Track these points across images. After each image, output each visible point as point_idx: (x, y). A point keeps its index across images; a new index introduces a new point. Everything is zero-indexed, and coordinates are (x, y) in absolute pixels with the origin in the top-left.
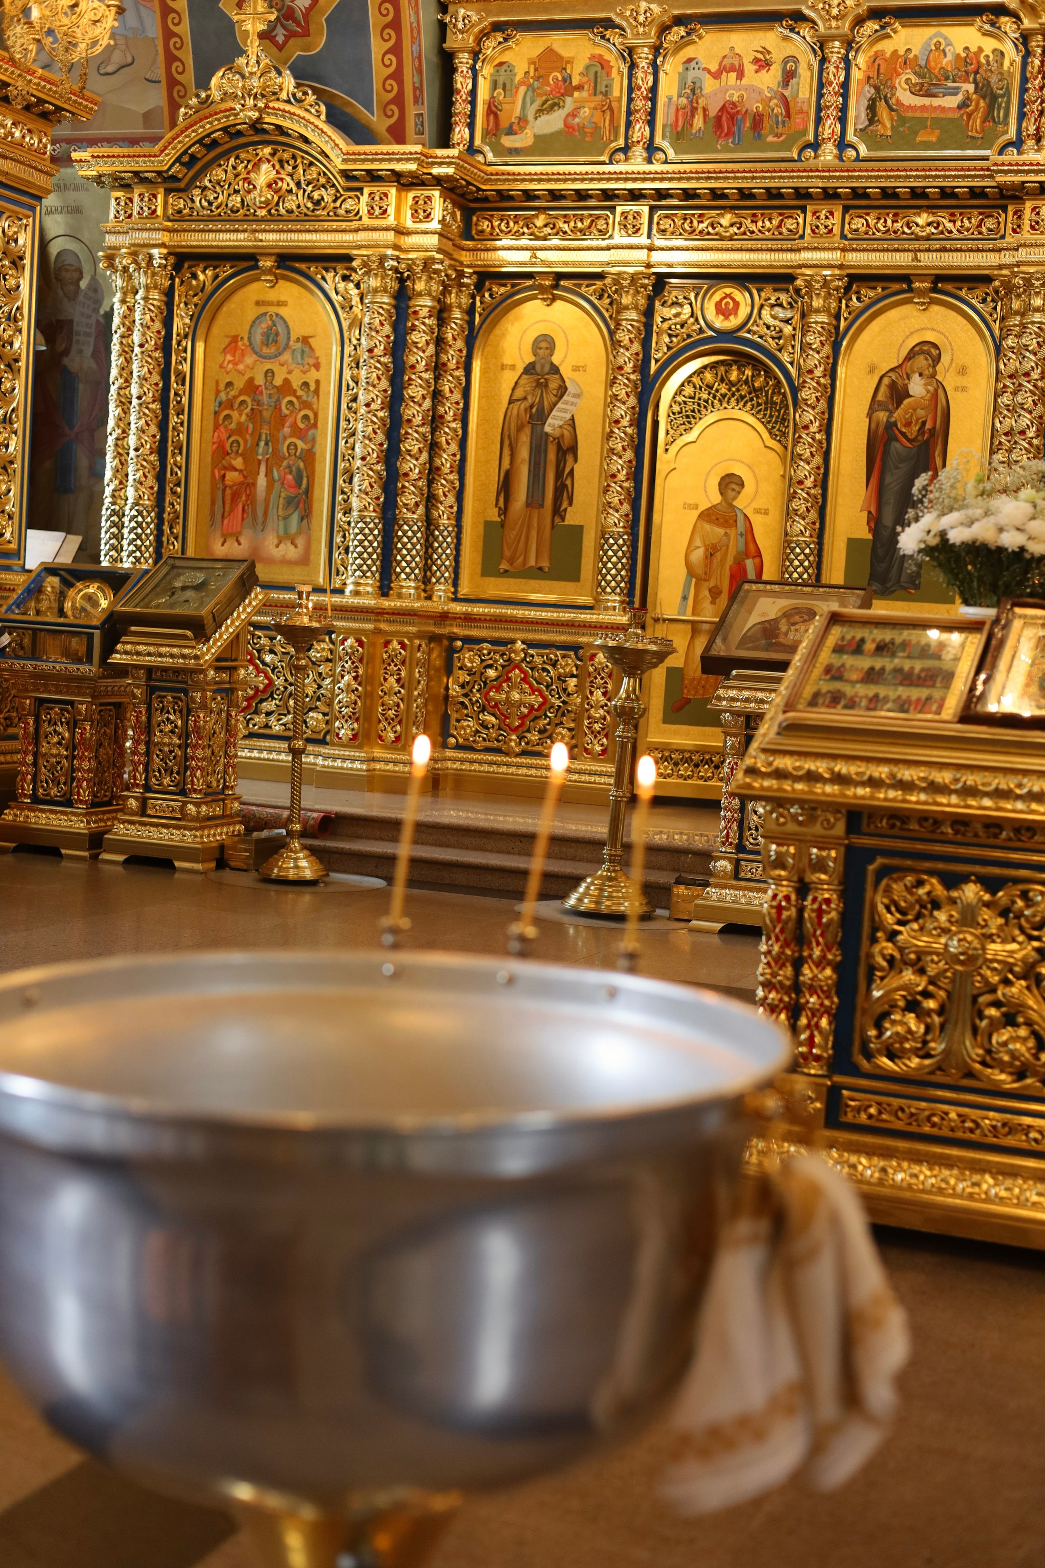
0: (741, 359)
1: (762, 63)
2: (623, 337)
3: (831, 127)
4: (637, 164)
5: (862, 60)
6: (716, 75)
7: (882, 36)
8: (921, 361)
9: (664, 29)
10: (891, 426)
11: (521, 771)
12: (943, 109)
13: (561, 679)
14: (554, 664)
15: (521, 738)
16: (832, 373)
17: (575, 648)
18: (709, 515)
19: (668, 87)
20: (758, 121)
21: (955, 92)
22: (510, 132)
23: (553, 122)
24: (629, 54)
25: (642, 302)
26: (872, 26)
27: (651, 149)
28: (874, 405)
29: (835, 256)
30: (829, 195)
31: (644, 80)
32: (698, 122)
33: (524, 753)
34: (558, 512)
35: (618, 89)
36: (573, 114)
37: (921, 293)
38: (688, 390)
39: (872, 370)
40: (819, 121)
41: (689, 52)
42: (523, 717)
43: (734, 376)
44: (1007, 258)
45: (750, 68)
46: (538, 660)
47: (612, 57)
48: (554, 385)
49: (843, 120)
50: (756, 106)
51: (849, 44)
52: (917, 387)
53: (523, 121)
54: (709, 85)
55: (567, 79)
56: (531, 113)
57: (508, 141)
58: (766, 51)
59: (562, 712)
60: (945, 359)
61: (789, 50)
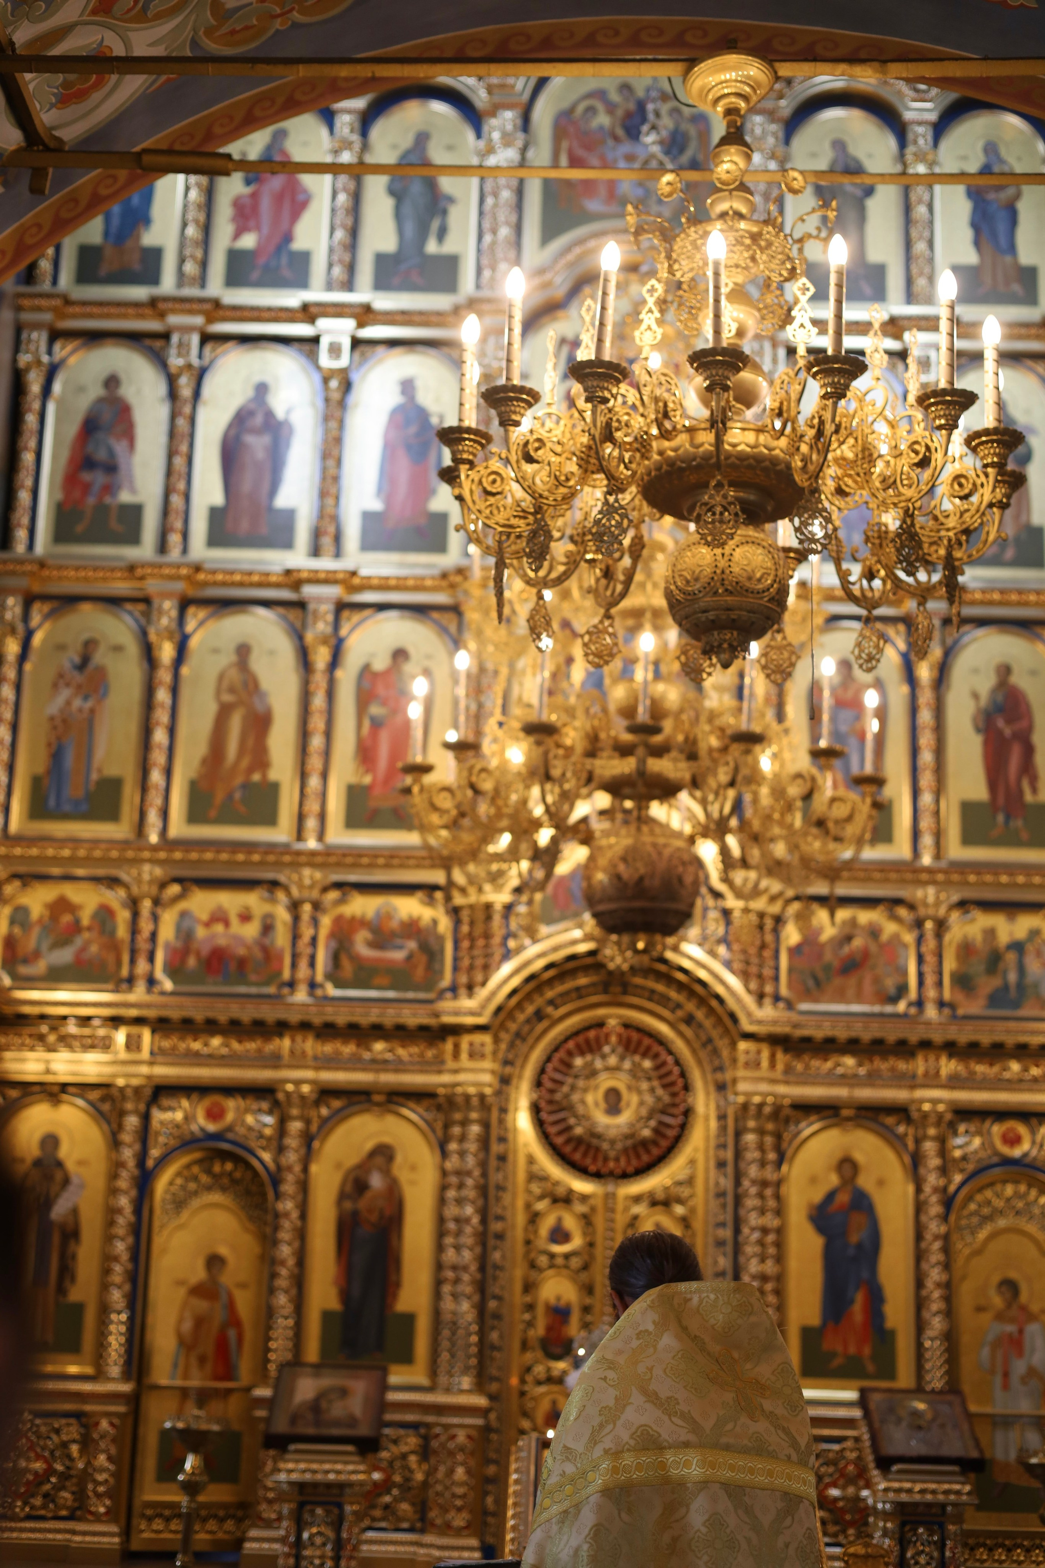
0: (225, 1156)
1: (245, 917)
2: (126, 1137)
3: (303, 971)
4: (139, 993)
5: (326, 922)
6: (207, 925)
7: (342, 901)
8: (379, 1160)
9: (163, 885)
10: (355, 1214)
11: (50, 1536)
12: (391, 962)
13: (65, 1445)
14: (57, 1431)
15: (25, 1503)
16: (305, 1170)
17: (78, 1416)
18: (197, 1291)
19: (167, 932)
20: (242, 963)
21: (400, 947)
22: (26, 961)
23: (65, 956)
24: (133, 904)
25: (142, 1107)
26: (333, 895)
27: (151, 982)
28: (342, 1197)
29: (309, 1074)
30: (305, 1026)
31: (146, 926)
32: (192, 962)
33: (29, 1518)
34: (61, 1290)
35: (122, 932)
36: (83, 949)
37: (378, 1104)
38: (179, 1181)
39: (338, 1165)
40: (294, 965)
41: (183, 905)
42: (28, 1483)
43: (217, 1168)
44: (446, 1078)
45: (234, 921)
46: (43, 1429)
47: (115, 905)
48: (59, 1176)
49: (312, 964)
50: (241, 951)
51: (317, 906)
52: (376, 1181)
53: (37, 955)
54: (201, 933)
55: (77, 921)
56: (45, 946)
57: (23, 970)
58: (247, 909)
59: (64, 1477)
60: (399, 1159)
61: (267, 908)
